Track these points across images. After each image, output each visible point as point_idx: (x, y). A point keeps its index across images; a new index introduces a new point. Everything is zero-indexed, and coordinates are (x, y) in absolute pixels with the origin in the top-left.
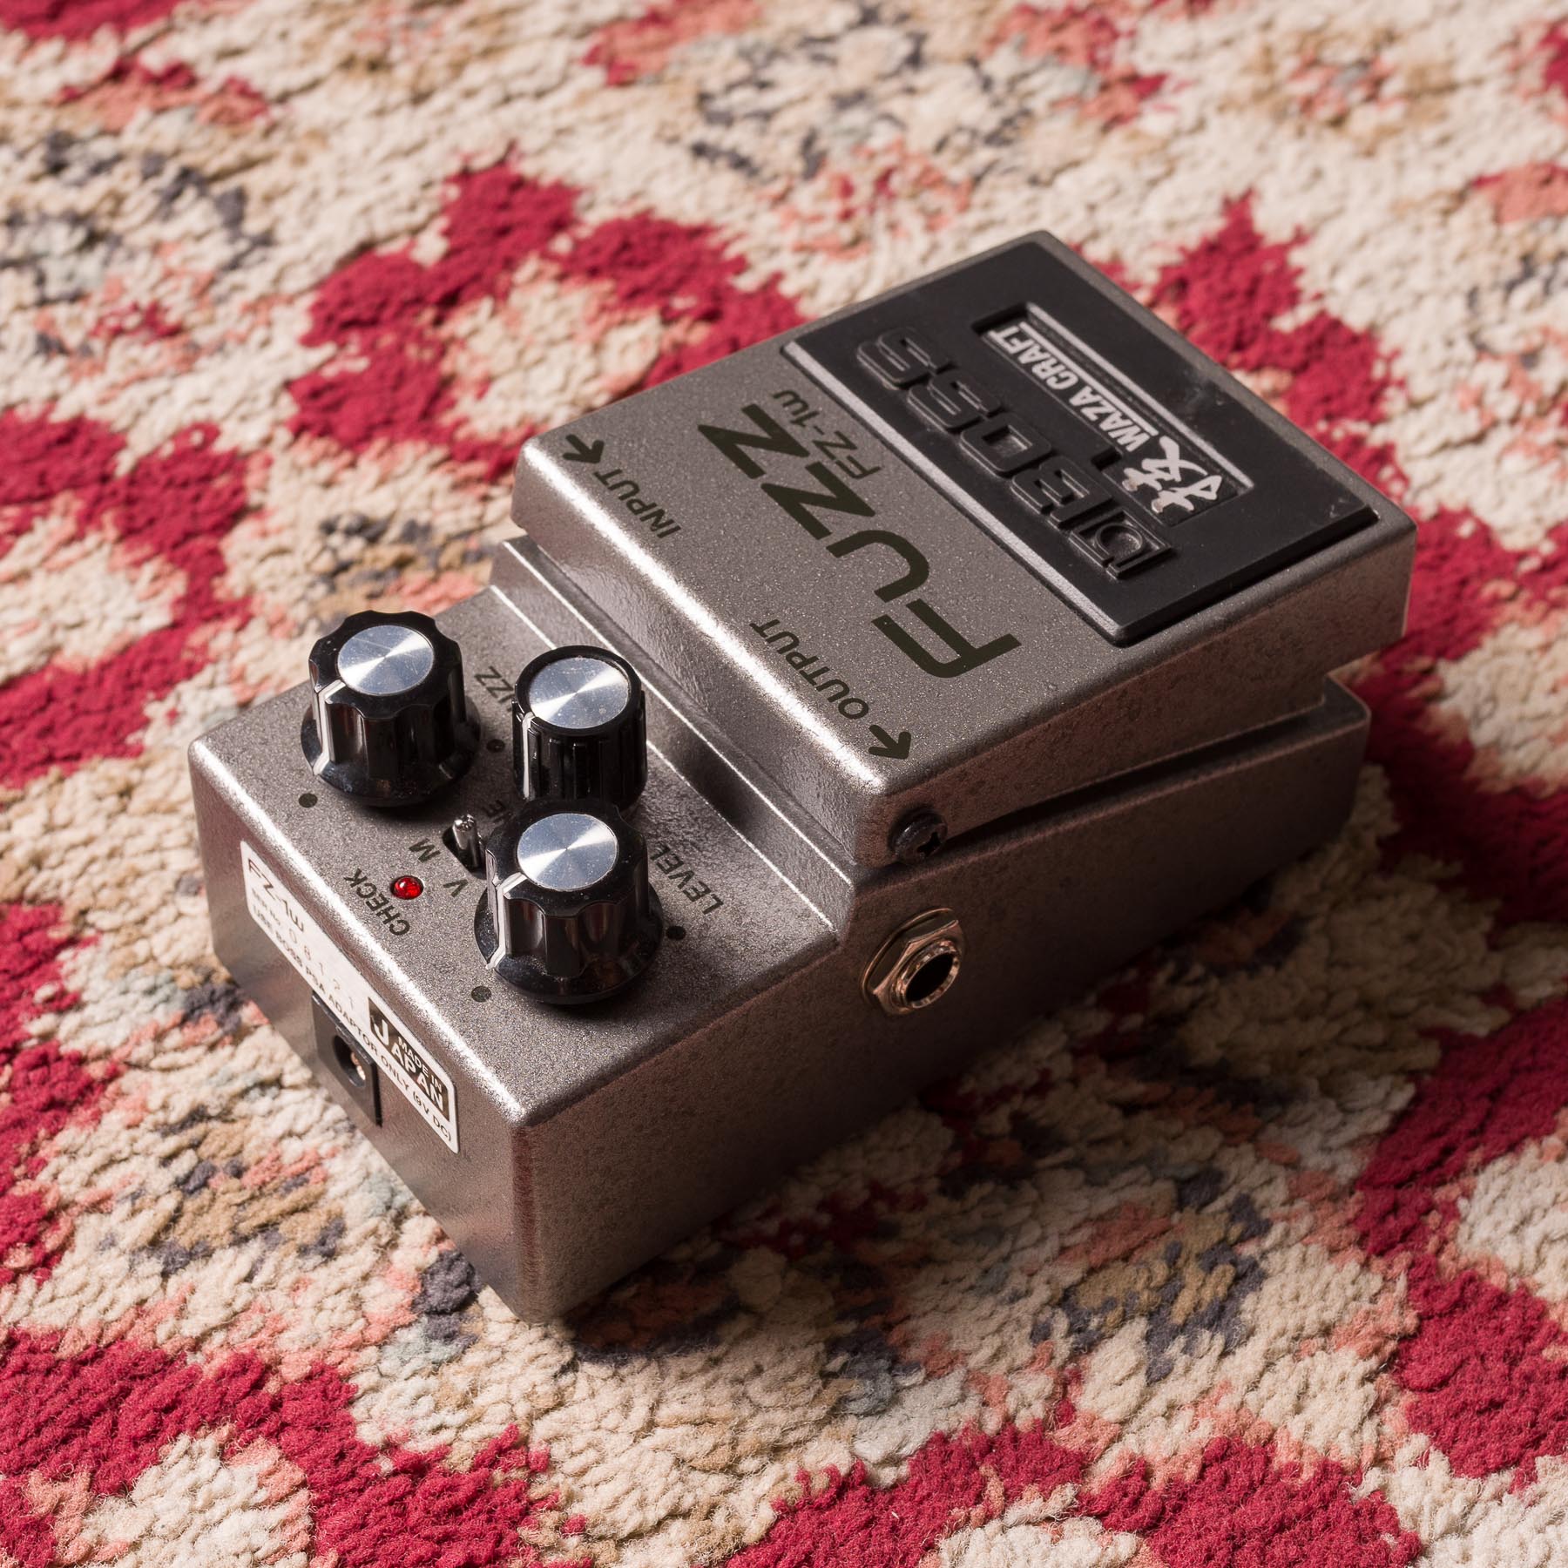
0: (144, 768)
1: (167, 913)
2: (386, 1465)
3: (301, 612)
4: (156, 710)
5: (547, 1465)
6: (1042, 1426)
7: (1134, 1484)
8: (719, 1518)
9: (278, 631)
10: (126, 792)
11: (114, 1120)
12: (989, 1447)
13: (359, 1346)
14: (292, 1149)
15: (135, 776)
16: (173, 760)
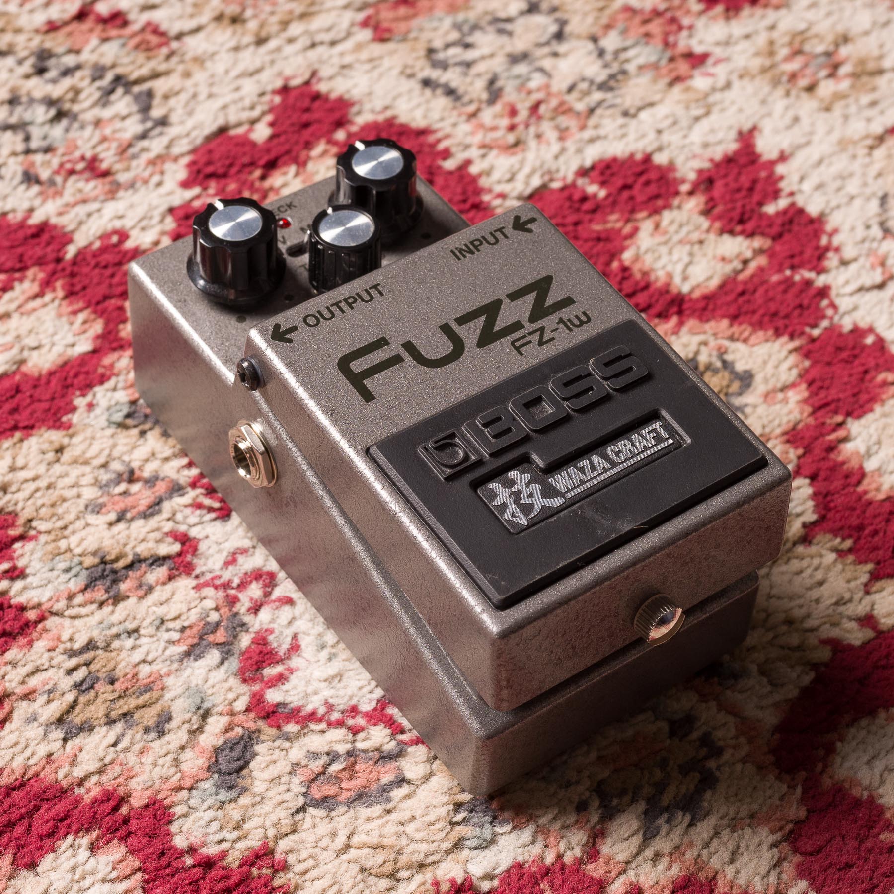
0: (71, 436)
2: (189, 861)
5: (284, 867)
6: (579, 862)
11: (40, 645)
12: (547, 871)
14: (145, 670)
16: (89, 432)
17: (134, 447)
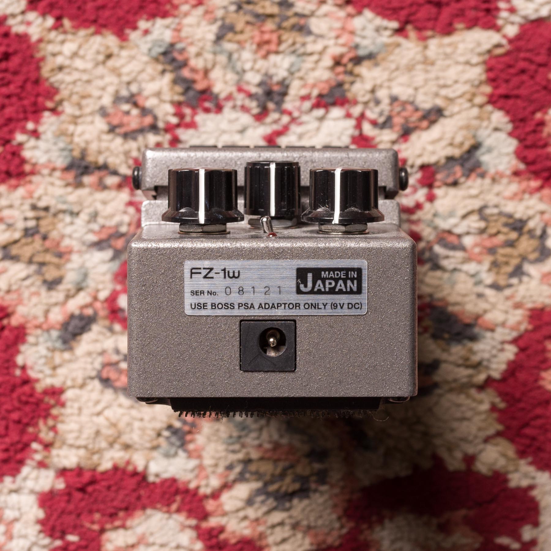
0: (122, 48)
1: (89, 119)
2: (18, 372)
3: (220, 13)
4: (143, 24)
5: (63, 405)
6: (206, 497)
7: (215, 533)
8: (96, 457)
9: (208, 16)
10: (109, 56)
11: (21, 191)
12: (187, 491)
13: (38, 327)
14: (66, 242)
15: (115, 50)
16: (133, 52)
17: (153, 79)
